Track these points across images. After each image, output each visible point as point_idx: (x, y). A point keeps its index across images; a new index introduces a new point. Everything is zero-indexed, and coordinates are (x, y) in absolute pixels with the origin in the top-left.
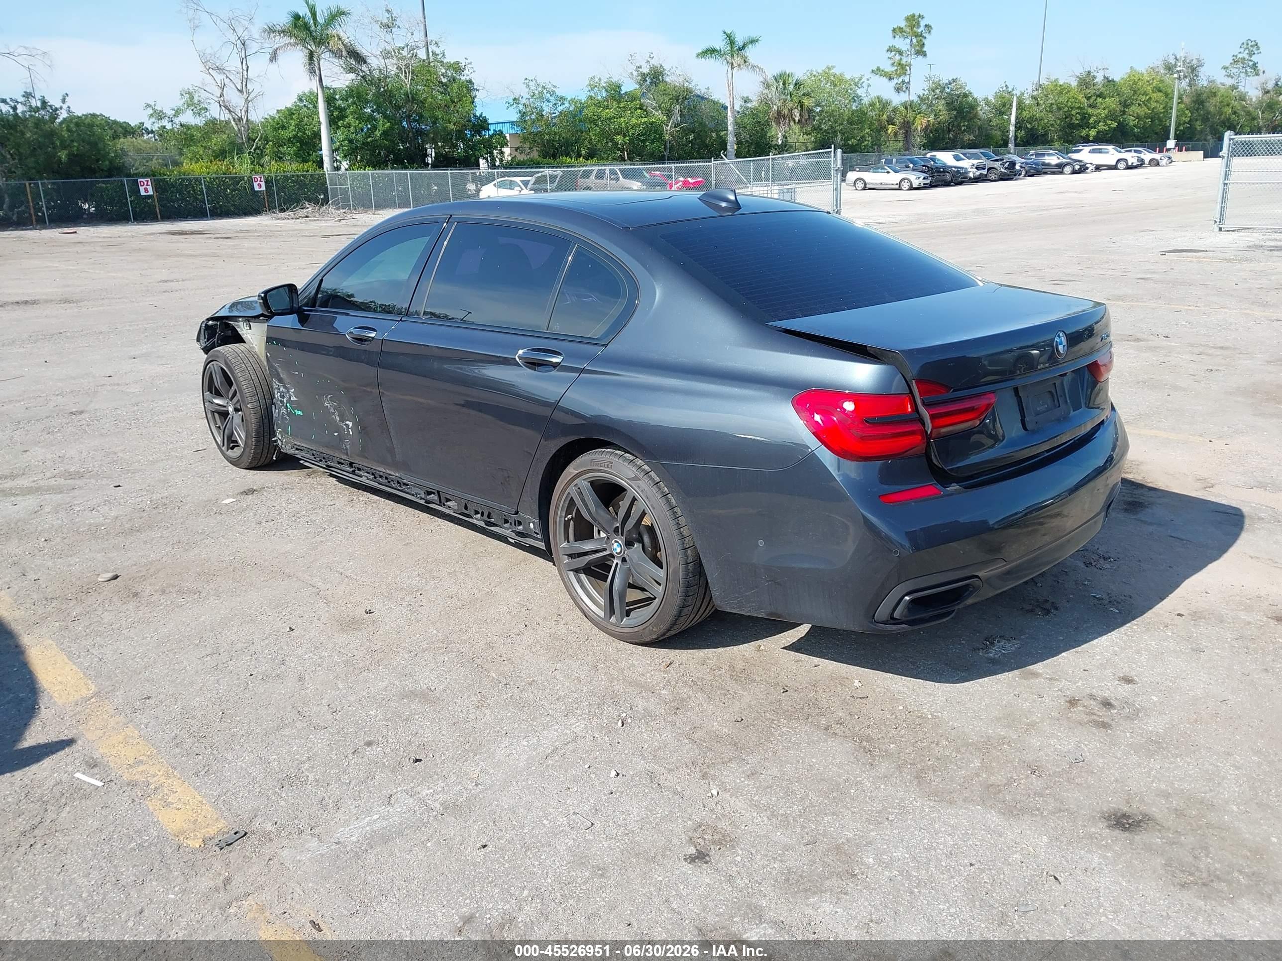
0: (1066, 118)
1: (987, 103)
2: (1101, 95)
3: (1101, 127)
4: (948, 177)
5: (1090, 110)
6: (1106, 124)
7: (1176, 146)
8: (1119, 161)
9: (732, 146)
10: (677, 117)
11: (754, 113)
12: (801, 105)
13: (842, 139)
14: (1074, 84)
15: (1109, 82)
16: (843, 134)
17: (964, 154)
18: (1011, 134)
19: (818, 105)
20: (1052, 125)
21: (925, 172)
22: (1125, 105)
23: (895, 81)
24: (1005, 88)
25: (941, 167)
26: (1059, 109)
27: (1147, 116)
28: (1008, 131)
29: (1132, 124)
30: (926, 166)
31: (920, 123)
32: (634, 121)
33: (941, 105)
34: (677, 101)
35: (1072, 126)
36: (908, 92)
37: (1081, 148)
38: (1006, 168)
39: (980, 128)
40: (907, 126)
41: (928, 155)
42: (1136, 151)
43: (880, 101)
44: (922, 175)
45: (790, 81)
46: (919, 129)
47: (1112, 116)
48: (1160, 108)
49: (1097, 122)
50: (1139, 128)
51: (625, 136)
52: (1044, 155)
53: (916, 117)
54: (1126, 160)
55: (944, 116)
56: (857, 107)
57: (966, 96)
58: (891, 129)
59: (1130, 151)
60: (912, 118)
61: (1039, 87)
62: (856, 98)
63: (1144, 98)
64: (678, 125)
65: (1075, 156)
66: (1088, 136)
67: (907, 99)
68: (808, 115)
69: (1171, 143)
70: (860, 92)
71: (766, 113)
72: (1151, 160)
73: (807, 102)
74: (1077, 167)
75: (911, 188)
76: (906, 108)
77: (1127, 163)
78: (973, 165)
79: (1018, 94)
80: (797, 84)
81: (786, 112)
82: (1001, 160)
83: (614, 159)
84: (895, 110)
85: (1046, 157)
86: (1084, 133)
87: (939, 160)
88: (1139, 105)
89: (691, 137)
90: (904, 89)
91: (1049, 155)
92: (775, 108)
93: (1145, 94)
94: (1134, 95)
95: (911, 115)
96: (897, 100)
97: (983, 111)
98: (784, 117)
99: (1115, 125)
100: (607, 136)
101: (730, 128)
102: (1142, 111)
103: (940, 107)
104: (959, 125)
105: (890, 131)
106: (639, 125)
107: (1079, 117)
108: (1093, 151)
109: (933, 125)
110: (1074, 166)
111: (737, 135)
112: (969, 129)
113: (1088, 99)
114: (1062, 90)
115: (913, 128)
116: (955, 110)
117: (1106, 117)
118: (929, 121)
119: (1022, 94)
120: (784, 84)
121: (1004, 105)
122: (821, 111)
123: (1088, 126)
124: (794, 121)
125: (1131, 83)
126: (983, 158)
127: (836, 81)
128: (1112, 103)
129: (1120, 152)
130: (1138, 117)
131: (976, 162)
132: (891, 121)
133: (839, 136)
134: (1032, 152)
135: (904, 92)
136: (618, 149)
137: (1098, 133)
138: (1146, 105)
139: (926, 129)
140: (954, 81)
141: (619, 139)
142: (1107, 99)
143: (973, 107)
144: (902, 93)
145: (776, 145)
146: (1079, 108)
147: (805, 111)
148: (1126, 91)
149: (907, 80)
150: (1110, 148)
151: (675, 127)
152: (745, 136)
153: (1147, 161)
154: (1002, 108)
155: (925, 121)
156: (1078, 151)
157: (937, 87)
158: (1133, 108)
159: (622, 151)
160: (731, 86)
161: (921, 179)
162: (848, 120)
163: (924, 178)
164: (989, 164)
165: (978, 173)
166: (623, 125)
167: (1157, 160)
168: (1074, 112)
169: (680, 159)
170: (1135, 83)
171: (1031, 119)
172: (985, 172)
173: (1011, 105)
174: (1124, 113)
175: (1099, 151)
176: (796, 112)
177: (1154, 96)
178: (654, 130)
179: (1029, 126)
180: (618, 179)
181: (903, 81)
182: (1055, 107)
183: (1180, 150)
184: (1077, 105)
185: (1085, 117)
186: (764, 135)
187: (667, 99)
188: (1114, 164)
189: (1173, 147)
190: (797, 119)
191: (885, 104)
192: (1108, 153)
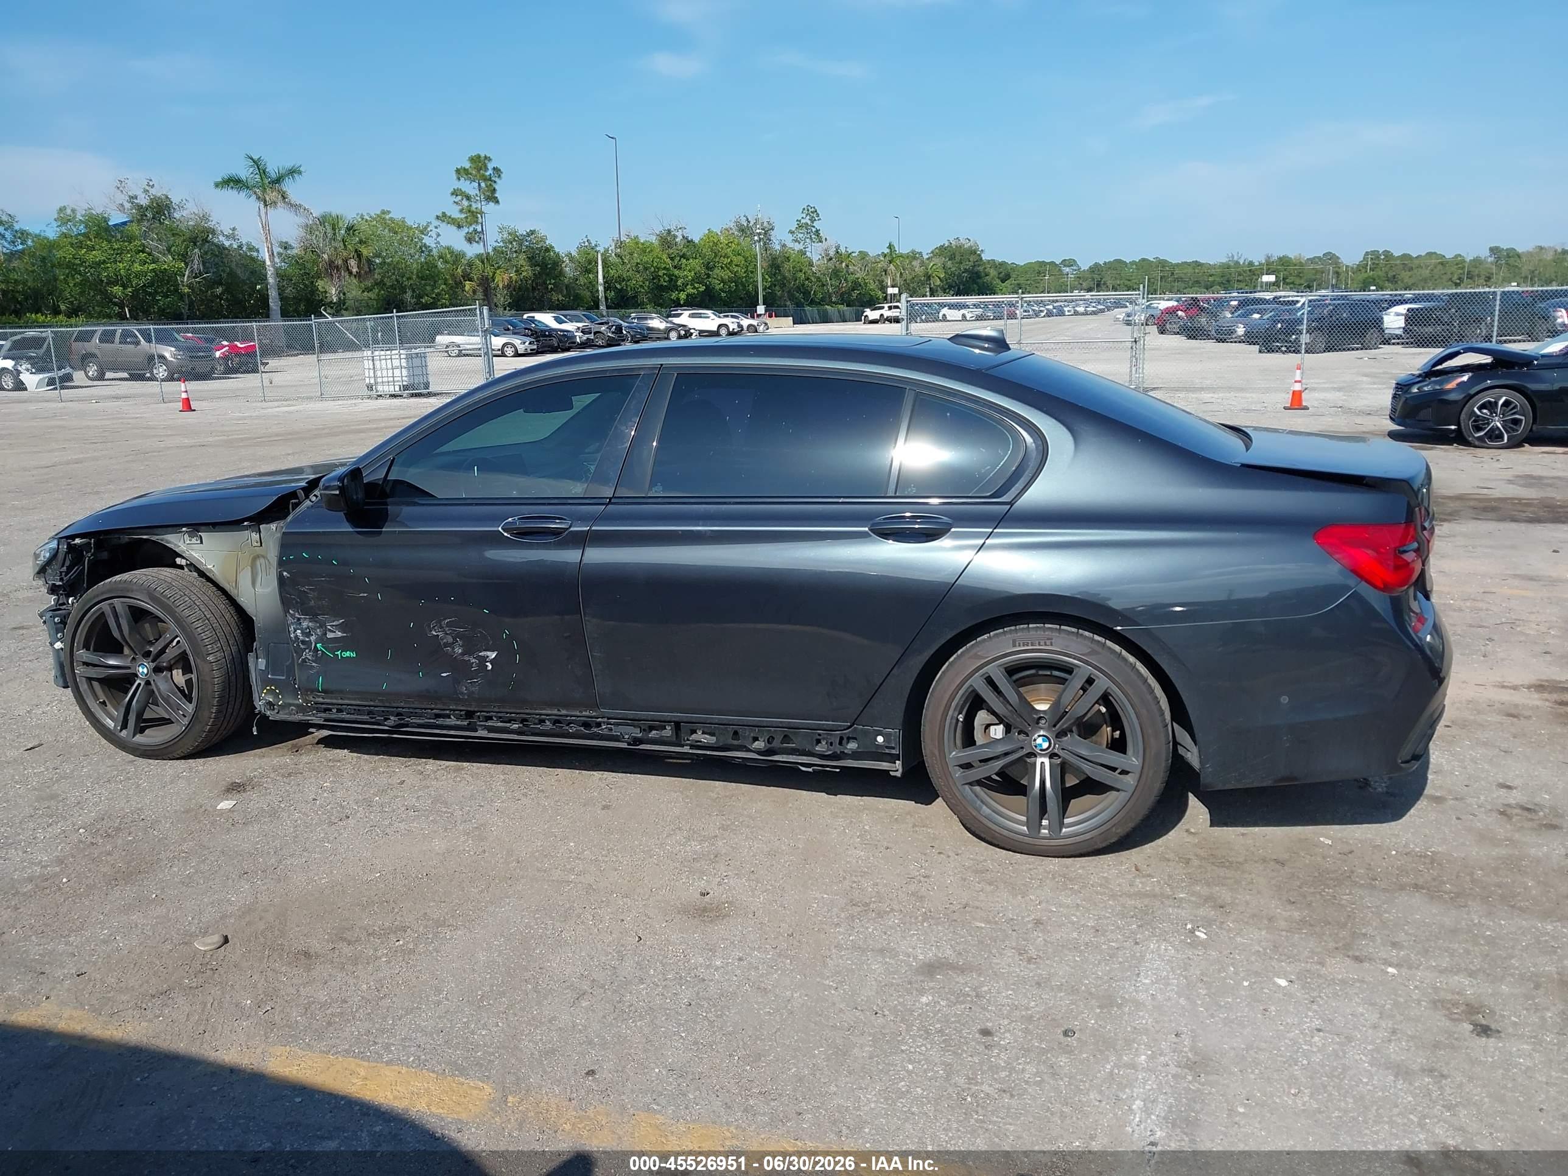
0: (653, 279)
1: (572, 259)
2: (683, 256)
3: (690, 290)
4: (555, 343)
5: (676, 272)
6: (694, 288)
7: (766, 311)
8: (720, 326)
9: (274, 304)
10: (197, 264)
11: (297, 262)
12: (359, 255)
13: (412, 297)
14: (654, 239)
15: (689, 242)
16: (414, 291)
17: (565, 316)
18: (601, 294)
19: (378, 255)
20: (641, 286)
21: (528, 336)
22: (709, 267)
23: (466, 230)
24: (587, 244)
25: (546, 331)
26: (646, 269)
27: (731, 280)
28: (598, 291)
29: (717, 287)
30: (529, 329)
31: (502, 279)
32: (137, 267)
33: (522, 260)
34: (195, 244)
35: (661, 288)
36: (482, 244)
37: (679, 312)
38: (613, 333)
39: (567, 287)
40: (486, 284)
41: (525, 316)
42: (732, 317)
43: (452, 253)
44: (528, 340)
45: (341, 225)
46: (501, 286)
47: (697, 279)
48: (742, 273)
49: (685, 285)
50: (725, 292)
51: (124, 287)
52: (646, 319)
53: (495, 273)
54: (726, 326)
55: (528, 272)
56: (425, 258)
57: (547, 250)
58: (468, 285)
59: (727, 316)
60: (491, 274)
61: (620, 244)
62: (424, 249)
63: (726, 261)
64: (201, 274)
65: (676, 320)
66: (678, 299)
67: (482, 251)
68: (367, 267)
69: (761, 309)
70: (427, 240)
71: (315, 262)
72: (749, 326)
73: (365, 252)
74: (683, 333)
75: (517, 355)
76: (483, 262)
77: (728, 329)
78: (579, 328)
79: (602, 251)
80: (350, 229)
81: (340, 262)
82: (607, 323)
83: (109, 317)
84: (470, 264)
85: (649, 321)
86: (674, 296)
87: (540, 322)
88: (722, 268)
89: (219, 290)
90: (477, 239)
91: (652, 318)
92: (325, 256)
93: (726, 256)
94: (715, 257)
95: (489, 271)
96: (472, 251)
97: (569, 270)
98: (338, 268)
99: (702, 289)
100: (99, 286)
101: (271, 280)
102: (726, 274)
103: (522, 262)
104: (545, 283)
105: (467, 288)
106: (146, 273)
107: (667, 279)
108: (692, 316)
109: (516, 282)
110: (679, 331)
111: (281, 290)
112: (557, 288)
113: (672, 259)
114: (645, 249)
115: (492, 285)
116: (538, 265)
117: (693, 280)
118: (511, 277)
119: (607, 250)
120: (334, 229)
121: (590, 263)
122: (384, 263)
123: (676, 288)
124: (350, 273)
125: (711, 244)
126: (587, 321)
127: (397, 228)
128: (696, 264)
129: (719, 317)
130: (722, 281)
131: (580, 325)
132: (467, 277)
133: (409, 293)
134: (633, 315)
135: (477, 242)
136: (115, 304)
137: (688, 296)
138: (728, 269)
139: (508, 287)
140: (532, 232)
141: (117, 290)
142: (691, 260)
143: (557, 263)
144: (475, 244)
145: (331, 302)
146: (665, 268)
147: (364, 261)
148: (707, 251)
149: (479, 229)
150: (709, 312)
151: (195, 277)
152: (289, 291)
153: (745, 328)
154: (588, 266)
155: (506, 276)
156: (679, 315)
157: (515, 238)
158: (716, 271)
159: (122, 307)
160: (266, 227)
161: (527, 344)
162: (418, 276)
163: (530, 343)
164: (595, 328)
165: (585, 338)
166: (122, 272)
167: (753, 326)
168: (661, 273)
169: (205, 317)
170: (715, 244)
171: (621, 279)
172: (592, 336)
173: (597, 263)
174: (708, 276)
175: (699, 316)
176: (353, 264)
177: (735, 259)
178: (164, 280)
179: (618, 286)
180: (138, 343)
181: (475, 230)
182: (641, 267)
183: (770, 316)
184: (663, 266)
185: (673, 279)
186: (314, 290)
187: (179, 241)
188: (715, 329)
189: (763, 312)
190: (355, 270)
191: (458, 257)
192: (708, 317)
